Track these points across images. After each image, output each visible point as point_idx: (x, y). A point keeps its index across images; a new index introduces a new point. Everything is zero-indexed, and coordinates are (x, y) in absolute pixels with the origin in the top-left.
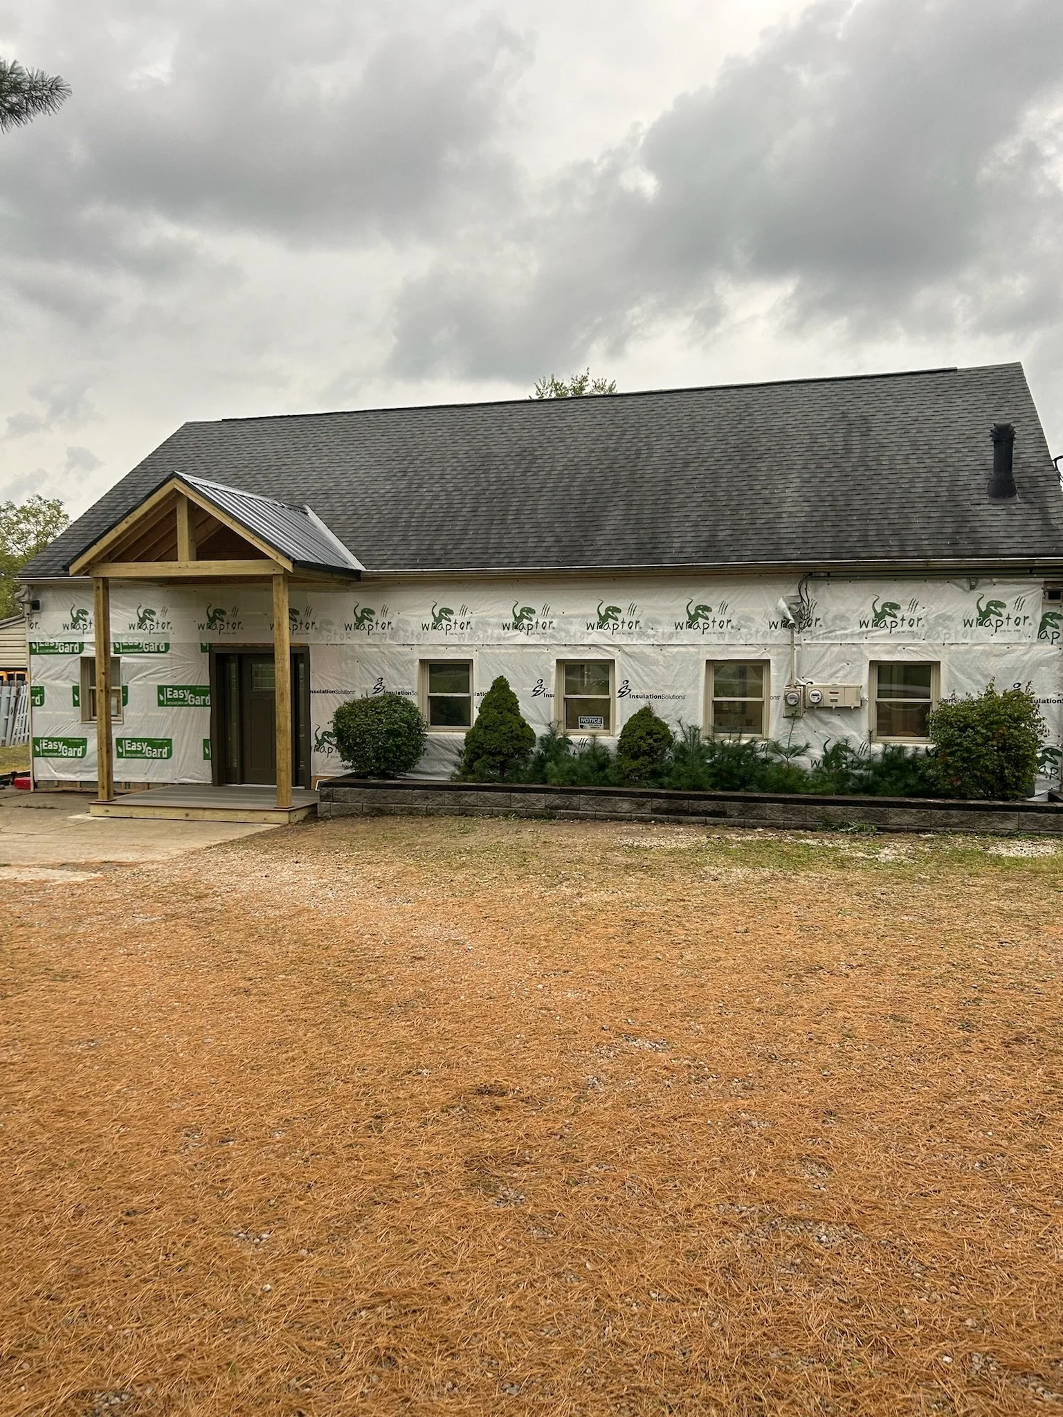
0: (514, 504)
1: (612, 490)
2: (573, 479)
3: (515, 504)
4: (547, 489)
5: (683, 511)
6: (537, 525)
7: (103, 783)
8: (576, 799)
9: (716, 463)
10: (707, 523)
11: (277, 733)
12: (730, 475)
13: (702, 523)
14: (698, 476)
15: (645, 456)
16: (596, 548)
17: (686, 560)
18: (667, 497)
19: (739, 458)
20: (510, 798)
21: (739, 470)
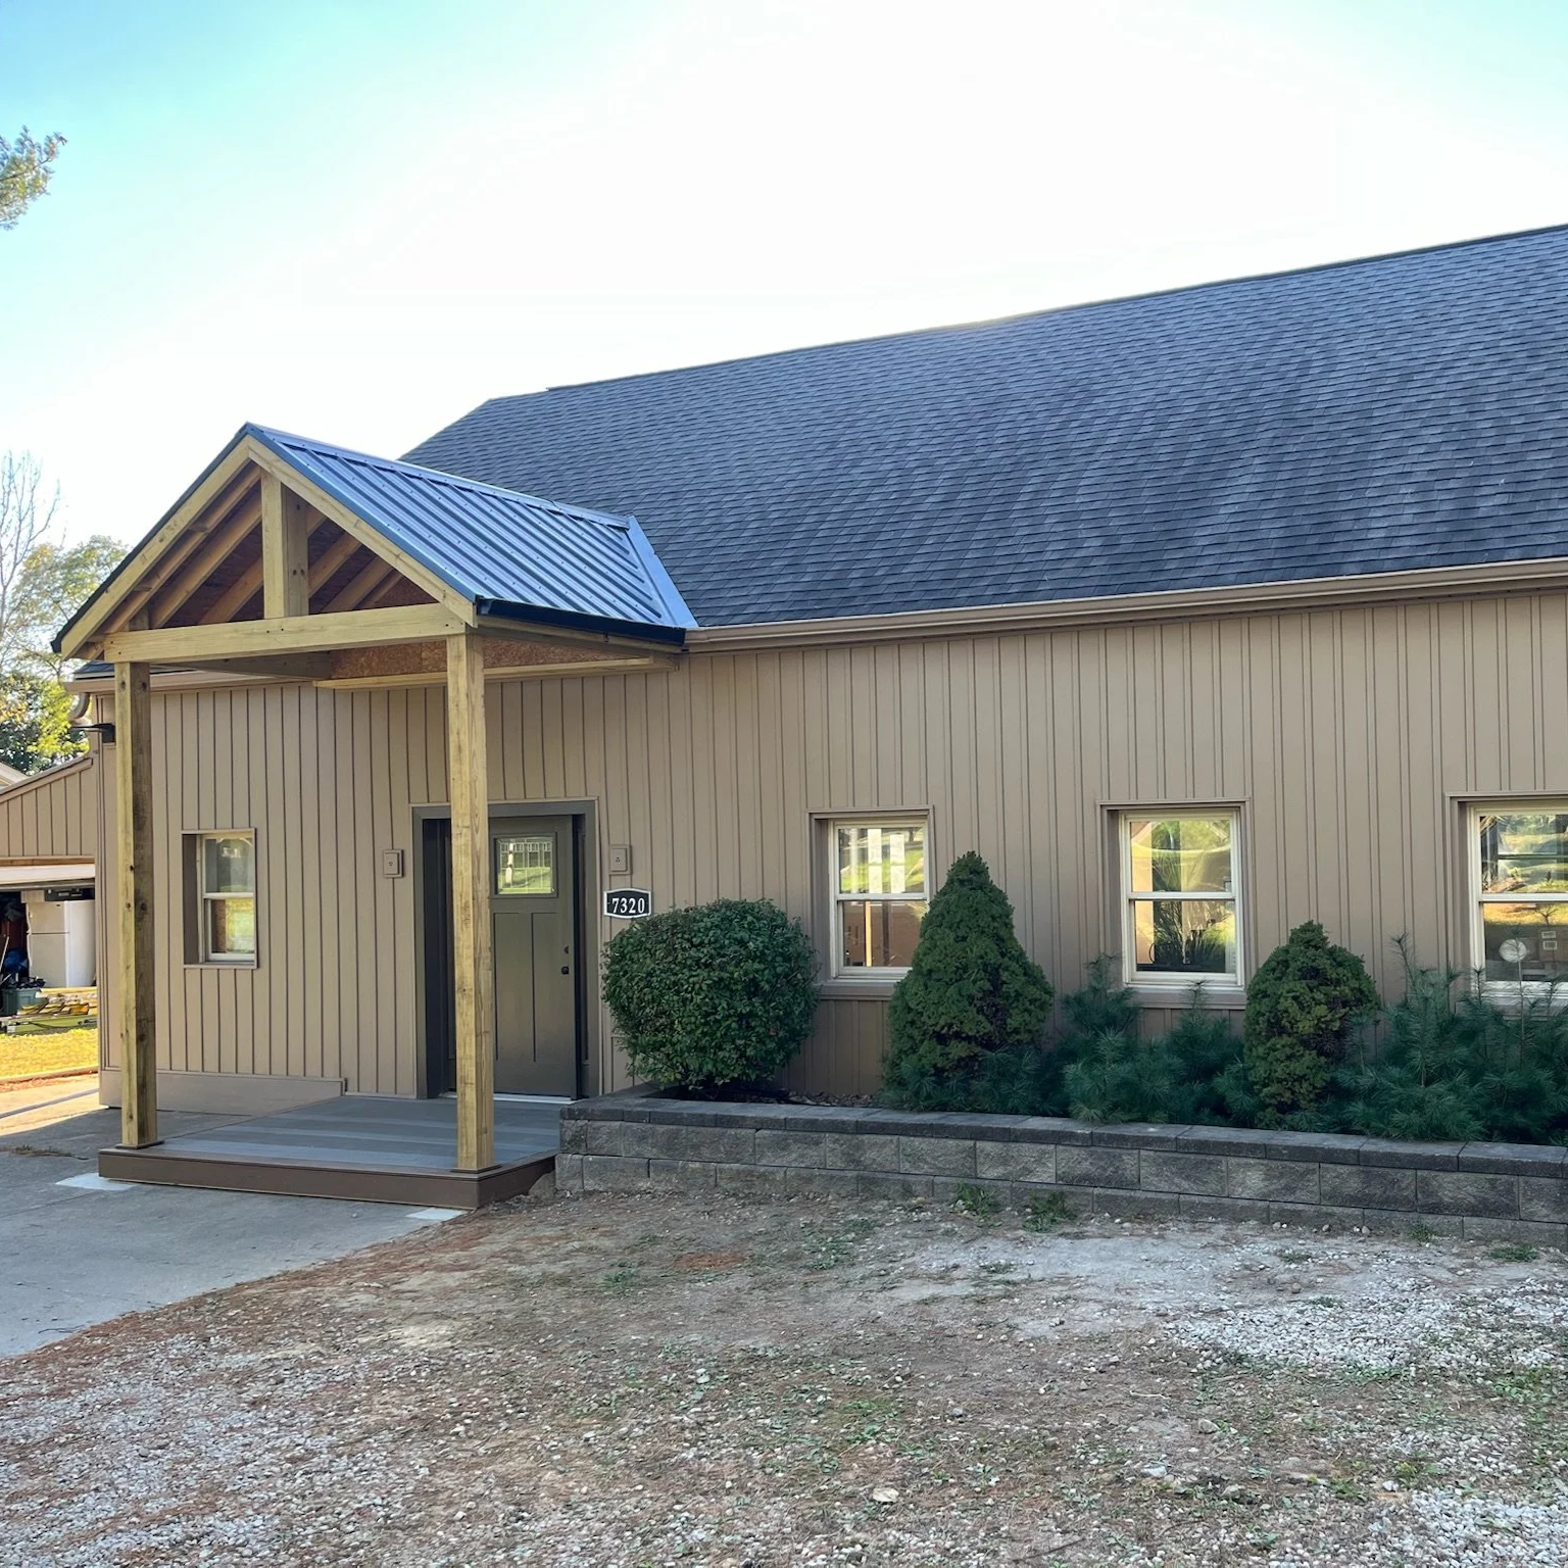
0: (1033, 481)
1: (1240, 439)
2: (1161, 425)
3: (1035, 479)
4: (1106, 449)
5: (1396, 466)
6: (1070, 518)
7: (130, 1110)
8: (1129, 1161)
9: (1472, 369)
10: (1452, 484)
11: (458, 996)
12: (1506, 387)
13: (1438, 486)
14: (1433, 397)
15: (1318, 370)
16: (1191, 552)
17: (1397, 564)
18: (1362, 440)
19: (1524, 354)
20: (973, 1154)
21: (1526, 377)
